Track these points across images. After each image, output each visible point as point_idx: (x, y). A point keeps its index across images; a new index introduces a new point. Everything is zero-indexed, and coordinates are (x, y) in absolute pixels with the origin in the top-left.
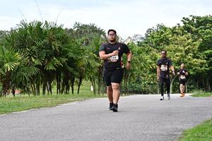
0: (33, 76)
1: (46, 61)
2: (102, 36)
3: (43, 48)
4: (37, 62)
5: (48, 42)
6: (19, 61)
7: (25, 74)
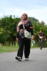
0: (8, 38)
1: (14, 32)
2: (37, 22)
3: (12, 27)
4: (10, 32)
5: (15, 24)
6: (2, 32)
7: (4, 37)
